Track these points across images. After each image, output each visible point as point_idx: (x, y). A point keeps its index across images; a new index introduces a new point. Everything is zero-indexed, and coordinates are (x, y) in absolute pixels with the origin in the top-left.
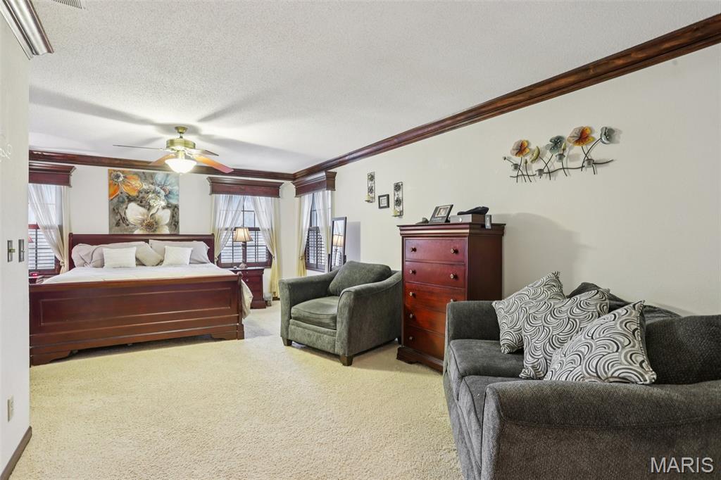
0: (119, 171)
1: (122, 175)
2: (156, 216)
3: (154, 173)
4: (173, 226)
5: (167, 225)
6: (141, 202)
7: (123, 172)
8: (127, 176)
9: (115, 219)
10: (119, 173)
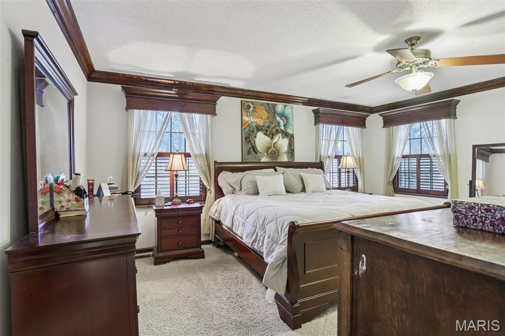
0: (250, 102)
1: (252, 106)
2: (278, 144)
3: (275, 104)
4: (290, 154)
5: (285, 153)
6: (266, 132)
7: (253, 103)
8: (256, 107)
9: (247, 148)
10: (249, 103)
